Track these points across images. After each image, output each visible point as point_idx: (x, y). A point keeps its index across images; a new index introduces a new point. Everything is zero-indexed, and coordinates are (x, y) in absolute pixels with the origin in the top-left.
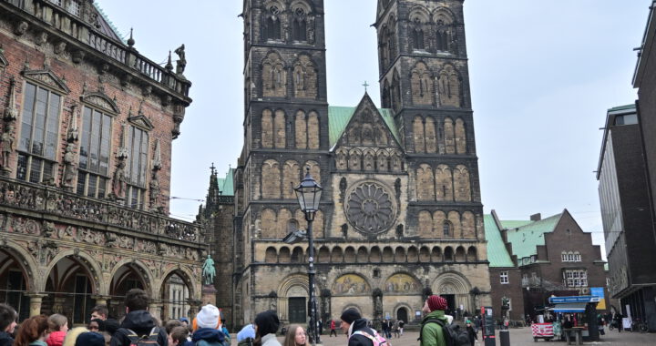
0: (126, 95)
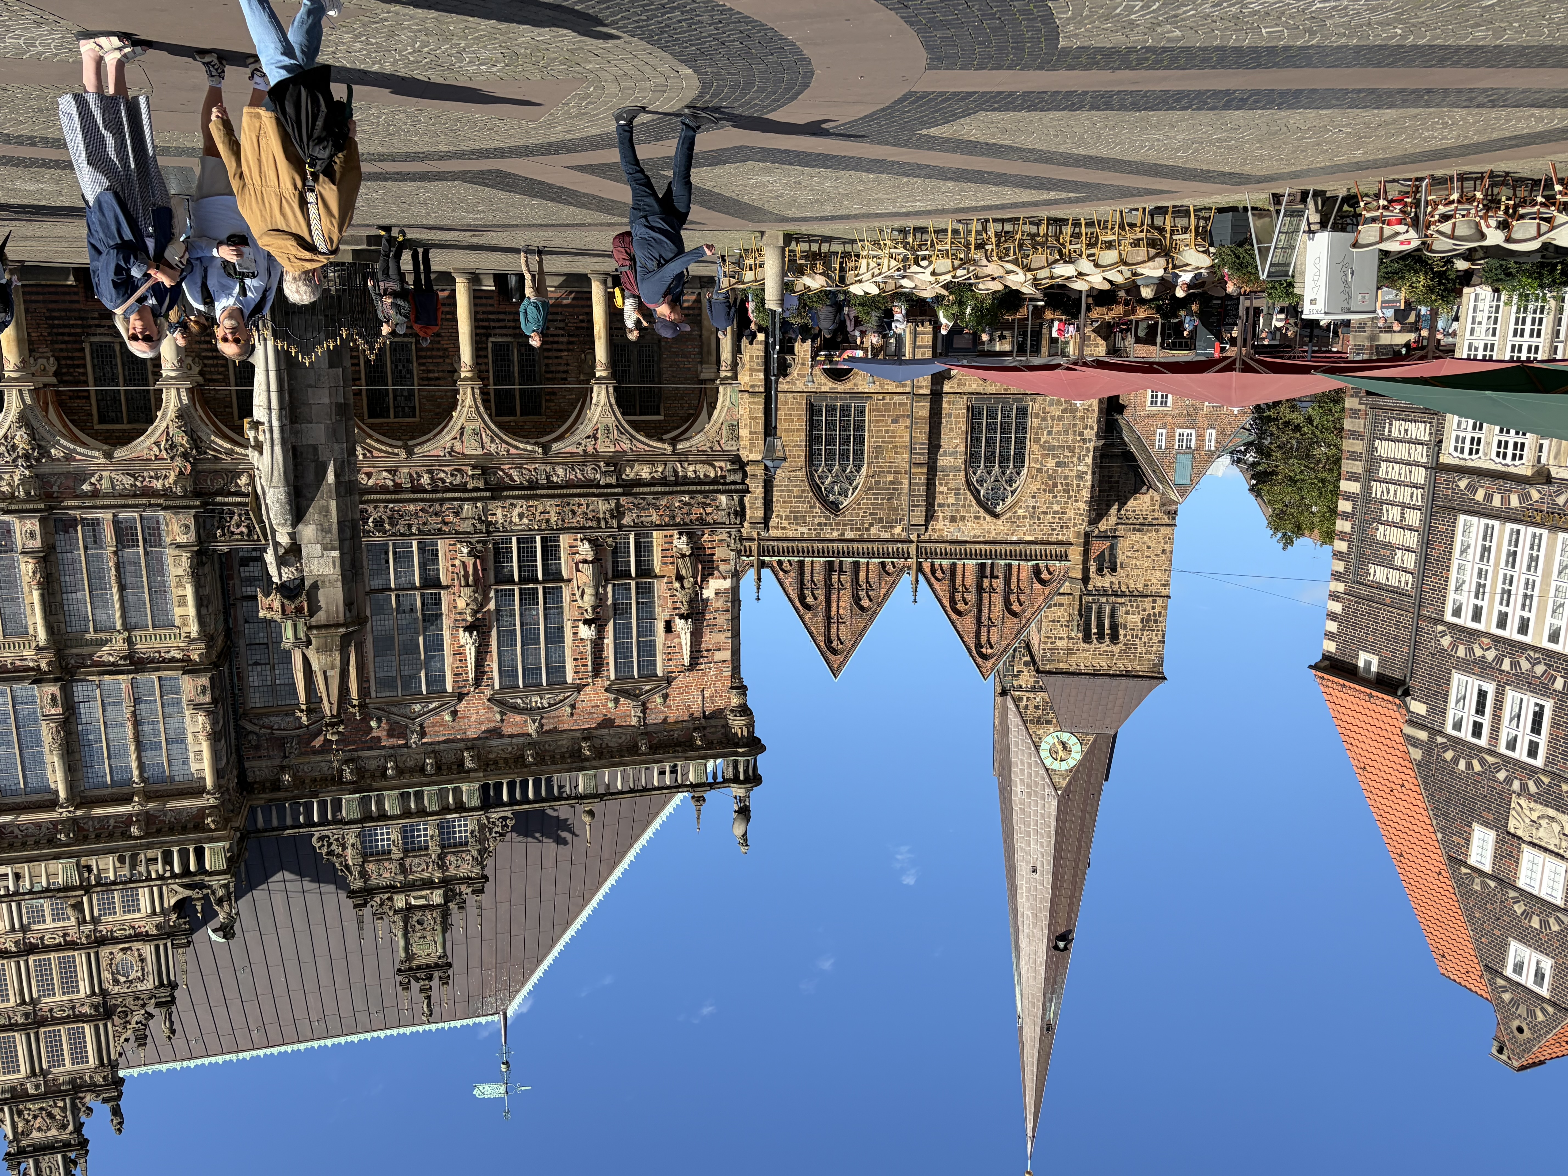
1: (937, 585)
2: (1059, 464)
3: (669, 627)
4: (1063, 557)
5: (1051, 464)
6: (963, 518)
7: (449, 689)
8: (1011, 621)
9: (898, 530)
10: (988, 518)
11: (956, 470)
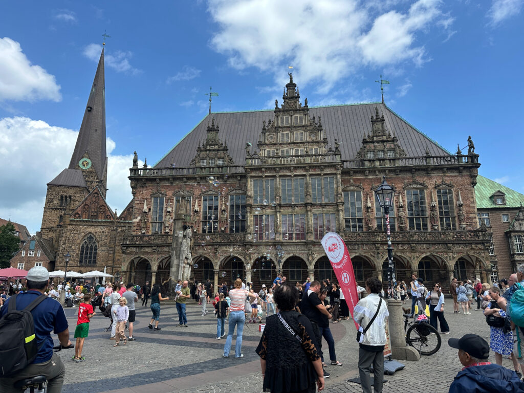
0: (431, 177)
1: (109, 214)
2: (71, 247)
3: (150, 210)
4: (71, 221)
5: (73, 247)
6: (100, 232)
7: (202, 197)
8: (88, 203)
9: (120, 229)
10: (93, 232)
11: (101, 246)
